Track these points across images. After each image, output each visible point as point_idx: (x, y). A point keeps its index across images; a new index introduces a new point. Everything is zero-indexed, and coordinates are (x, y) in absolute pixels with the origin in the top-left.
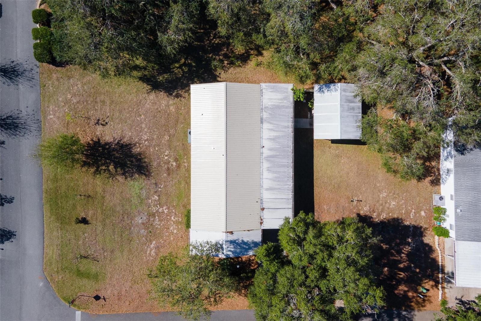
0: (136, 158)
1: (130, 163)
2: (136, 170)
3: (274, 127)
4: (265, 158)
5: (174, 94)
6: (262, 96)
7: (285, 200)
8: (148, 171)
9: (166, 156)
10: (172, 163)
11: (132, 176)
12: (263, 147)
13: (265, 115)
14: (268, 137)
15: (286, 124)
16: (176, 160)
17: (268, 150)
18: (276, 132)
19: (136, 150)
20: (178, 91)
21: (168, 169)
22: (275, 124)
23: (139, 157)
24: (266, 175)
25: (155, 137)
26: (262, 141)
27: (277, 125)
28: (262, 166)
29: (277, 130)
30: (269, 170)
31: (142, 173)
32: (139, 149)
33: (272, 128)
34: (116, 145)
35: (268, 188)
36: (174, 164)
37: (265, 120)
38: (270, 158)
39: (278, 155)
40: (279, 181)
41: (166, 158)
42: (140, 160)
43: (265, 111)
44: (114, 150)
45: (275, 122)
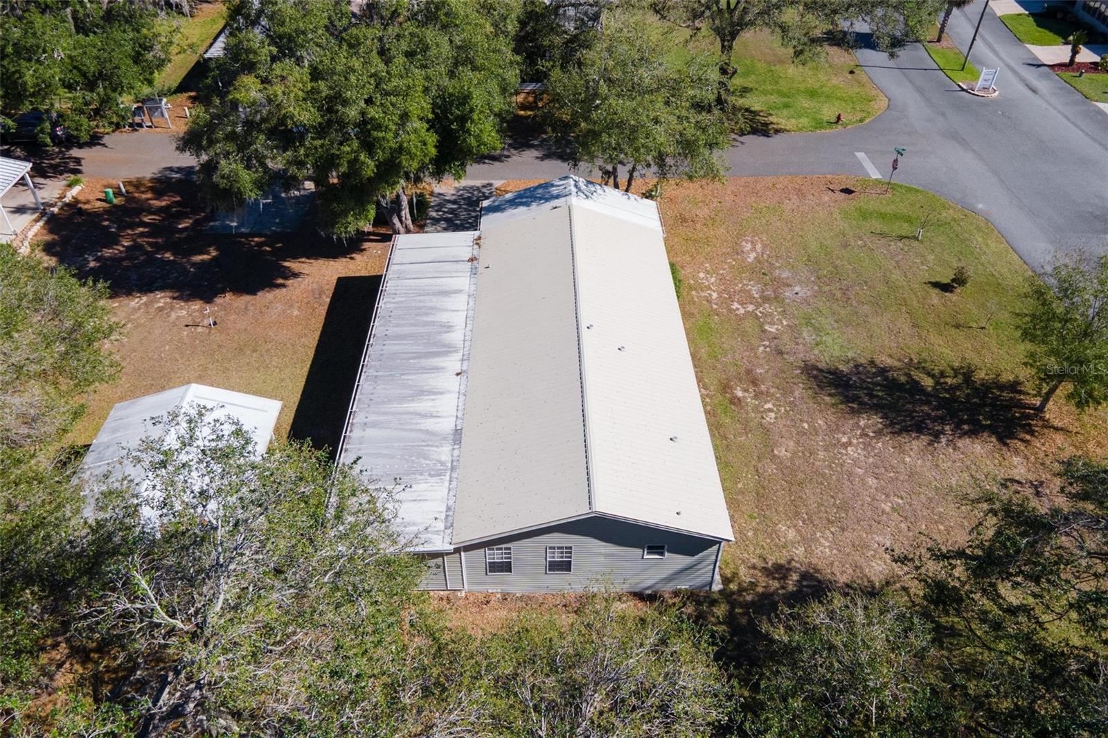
0: (861, 403)
1: (875, 393)
2: (851, 379)
3: (417, 423)
4: (456, 351)
5: (795, 577)
6: (448, 509)
7: (408, 277)
8: (815, 377)
9: (770, 410)
10: (746, 394)
11: (857, 366)
12: (458, 374)
13: (444, 453)
14: (439, 396)
15: (370, 432)
16: (736, 401)
17: (442, 368)
18: (411, 410)
19: (867, 421)
20: (783, 588)
21: (754, 382)
22: (411, 430)
23: (855, 406)
24: (458, 319)
25: (821, 455)
26: (463, 387)
27: (403, 430)
28: (468, 333)
29: (405, 416)
30: (448, 328)
31: (830, 372)
32: (862, 423)
33: (423, 421)
34: (943, 432)
35: (452, 295)
36: (740, 394)
37: (445, 439)
38: (442, 352)
39: (414, 358)
40: (420, 308)
41: (769, 406)
42: (848, 400)
43: (442, 463)
44: (942, 420)
45: (413, 435)
